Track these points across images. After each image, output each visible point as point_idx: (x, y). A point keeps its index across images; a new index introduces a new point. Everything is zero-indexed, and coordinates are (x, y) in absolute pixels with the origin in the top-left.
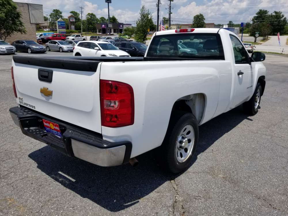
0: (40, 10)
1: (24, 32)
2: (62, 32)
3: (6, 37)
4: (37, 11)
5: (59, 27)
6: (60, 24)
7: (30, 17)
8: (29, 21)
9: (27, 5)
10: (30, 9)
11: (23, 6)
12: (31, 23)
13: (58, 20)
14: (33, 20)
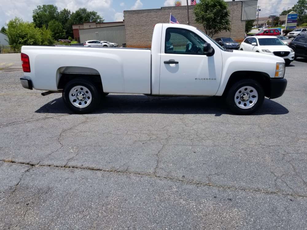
0: (254, 6)
1: (228, 30)
2: (291, 27)
3: (213, 35)
4: (250, 7)
5: (288, 21)
6: (290, 18)
7: (242, 15)
8: (240, 18)
9: (241, 3)
10: (243, 6)
11: (237, 4)
12: (241, 20)
13: (289, 13)
14: (245, 17)
